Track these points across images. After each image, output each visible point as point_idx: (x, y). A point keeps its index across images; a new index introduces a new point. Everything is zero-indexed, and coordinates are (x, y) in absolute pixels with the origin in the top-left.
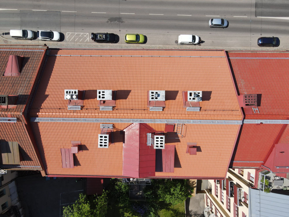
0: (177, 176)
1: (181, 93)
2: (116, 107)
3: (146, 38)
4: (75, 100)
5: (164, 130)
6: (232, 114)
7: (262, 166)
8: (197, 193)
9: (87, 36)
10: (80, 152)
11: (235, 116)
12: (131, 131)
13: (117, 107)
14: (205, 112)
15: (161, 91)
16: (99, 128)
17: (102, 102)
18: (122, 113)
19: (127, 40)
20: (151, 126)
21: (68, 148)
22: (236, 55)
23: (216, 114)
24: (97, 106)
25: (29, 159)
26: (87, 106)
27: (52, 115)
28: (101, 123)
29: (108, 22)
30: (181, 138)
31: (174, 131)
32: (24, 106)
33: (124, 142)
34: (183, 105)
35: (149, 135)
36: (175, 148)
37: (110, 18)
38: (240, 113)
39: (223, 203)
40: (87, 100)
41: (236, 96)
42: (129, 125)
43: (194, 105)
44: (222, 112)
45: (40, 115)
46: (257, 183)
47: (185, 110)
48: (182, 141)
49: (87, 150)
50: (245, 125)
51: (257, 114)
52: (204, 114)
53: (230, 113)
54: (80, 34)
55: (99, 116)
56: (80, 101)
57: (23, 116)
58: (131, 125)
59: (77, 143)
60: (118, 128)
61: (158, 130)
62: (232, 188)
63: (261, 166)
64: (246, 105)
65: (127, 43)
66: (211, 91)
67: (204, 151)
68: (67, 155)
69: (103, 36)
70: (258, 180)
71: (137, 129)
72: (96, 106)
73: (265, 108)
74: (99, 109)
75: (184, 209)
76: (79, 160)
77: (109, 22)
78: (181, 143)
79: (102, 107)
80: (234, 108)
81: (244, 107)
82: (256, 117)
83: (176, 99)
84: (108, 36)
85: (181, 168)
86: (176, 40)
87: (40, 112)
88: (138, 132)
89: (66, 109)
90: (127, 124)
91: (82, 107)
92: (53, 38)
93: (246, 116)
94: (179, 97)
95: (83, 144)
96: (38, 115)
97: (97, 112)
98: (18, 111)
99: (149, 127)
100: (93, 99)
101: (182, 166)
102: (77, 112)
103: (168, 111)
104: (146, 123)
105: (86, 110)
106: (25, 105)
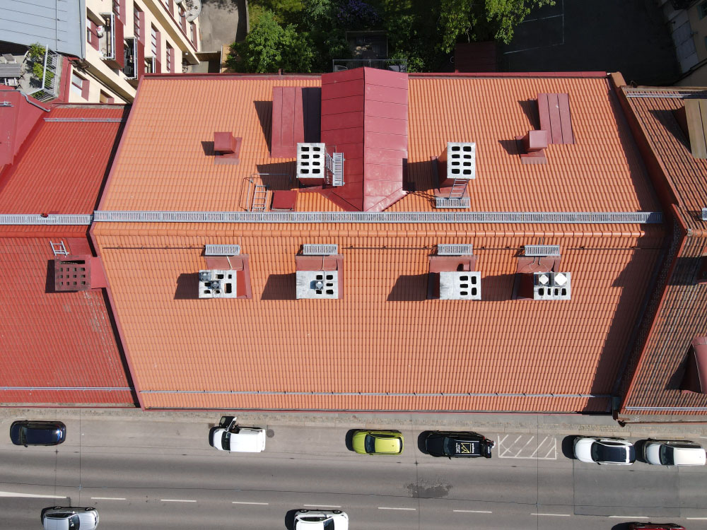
0: (265, 81)
1: (254, 292)
2: (428, 255)
3: (350, 444)
4: (539, 273)
5: (300, 194)
6: (122, 237)
7: (49, 111)
8: (219, 54)
9: (502, 450)
10: (521, 135)
11: (112, 232)
12: (387, 190)
13: (426, 255)
14: (192, 243)
15: (308, 297)
16: (473, 199)
17: (466, 267)
18: (410, 239)
19: (398, 440)
20: (334, 205)
21: (554, 145)
22: (114, 397)
23: (163, 237)
24: (479, 256)
25: (658, 114)
26: (507, 256)
27: (602, 229)
28: (467, 210)
29: (449, 487)
30: (256, 176)
31: (273, 194)
32: (682, 253)
33: (405, 161)
34: (250, 260)
35: (337, 181)
36: (270, 150)
37: (443, 497)
38: (99, 242)
39: (153, 27)
40: (508, 273)
41: (112, 287)
42: (391, 206)
43: (220, 260)
44: (147, 243)
45: (636, 229)
46: (64, 69)
47: (244, 247)
48: (253, 167)
49: (503, 141)
50: (88, 210)
51: (57, 239)
52: (195, 238)
53: (125, 242)
54: (521, 455)
55: (474, 229)
56: (526, 271)
57: (685, 226)
58: (386, 207)
59: (531, 158)
60: (421, 198)
61: (315, 194)
62: (128, 61)
63: (52, 109)
64: (83, 262)
65: (397, 431)
66: (176, 300)
67: (196, 144)
68: (556, 126)
69: (461, 450)
70: (60, 78)
71: (369, 195)
72: (482, 256)
73: (35, 255)
74: (475, 247)
75: (250, 14)
76: (524, 115)
77: (444, 486)
78: (254, 164)
79: (466, 254)
80: (115, 254)
81: (88, 257)
82: (59, 231)
83: (267, 276)
84: (447, 450)
85: (255, 102)
86: (271, 439)
87: (635, 240)
88: (368, 188)
89: (566, 248)
90: (398, 209)
91: (520, 252)
92: (594, 444)
93: (84, 235)
94: (258, 284)
95: (515, 156)
96: (642, 230)
97: (481, 239)
98: (699, 238)
99: (337, 203)
100: (492, 275)
101: (253, 105)
102: (534, 239)
103: (288, 244)
104: (347, 213)
105: (509, 245)
106: (679, 256)
